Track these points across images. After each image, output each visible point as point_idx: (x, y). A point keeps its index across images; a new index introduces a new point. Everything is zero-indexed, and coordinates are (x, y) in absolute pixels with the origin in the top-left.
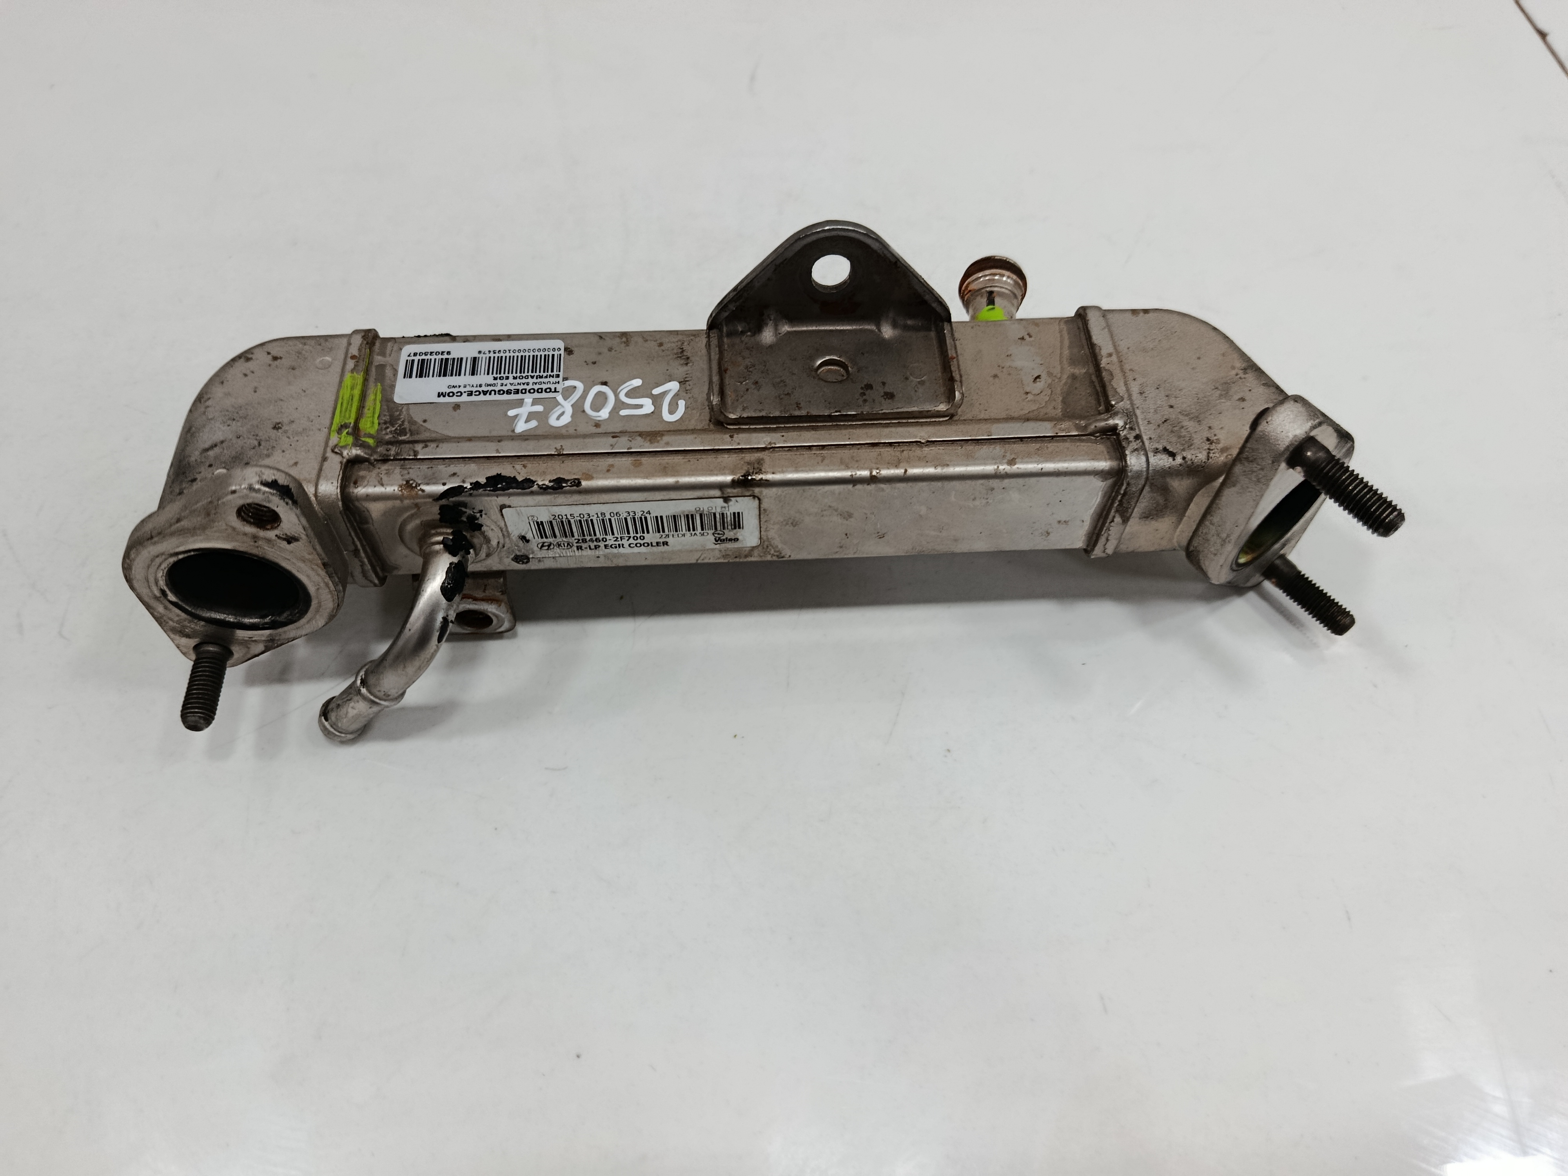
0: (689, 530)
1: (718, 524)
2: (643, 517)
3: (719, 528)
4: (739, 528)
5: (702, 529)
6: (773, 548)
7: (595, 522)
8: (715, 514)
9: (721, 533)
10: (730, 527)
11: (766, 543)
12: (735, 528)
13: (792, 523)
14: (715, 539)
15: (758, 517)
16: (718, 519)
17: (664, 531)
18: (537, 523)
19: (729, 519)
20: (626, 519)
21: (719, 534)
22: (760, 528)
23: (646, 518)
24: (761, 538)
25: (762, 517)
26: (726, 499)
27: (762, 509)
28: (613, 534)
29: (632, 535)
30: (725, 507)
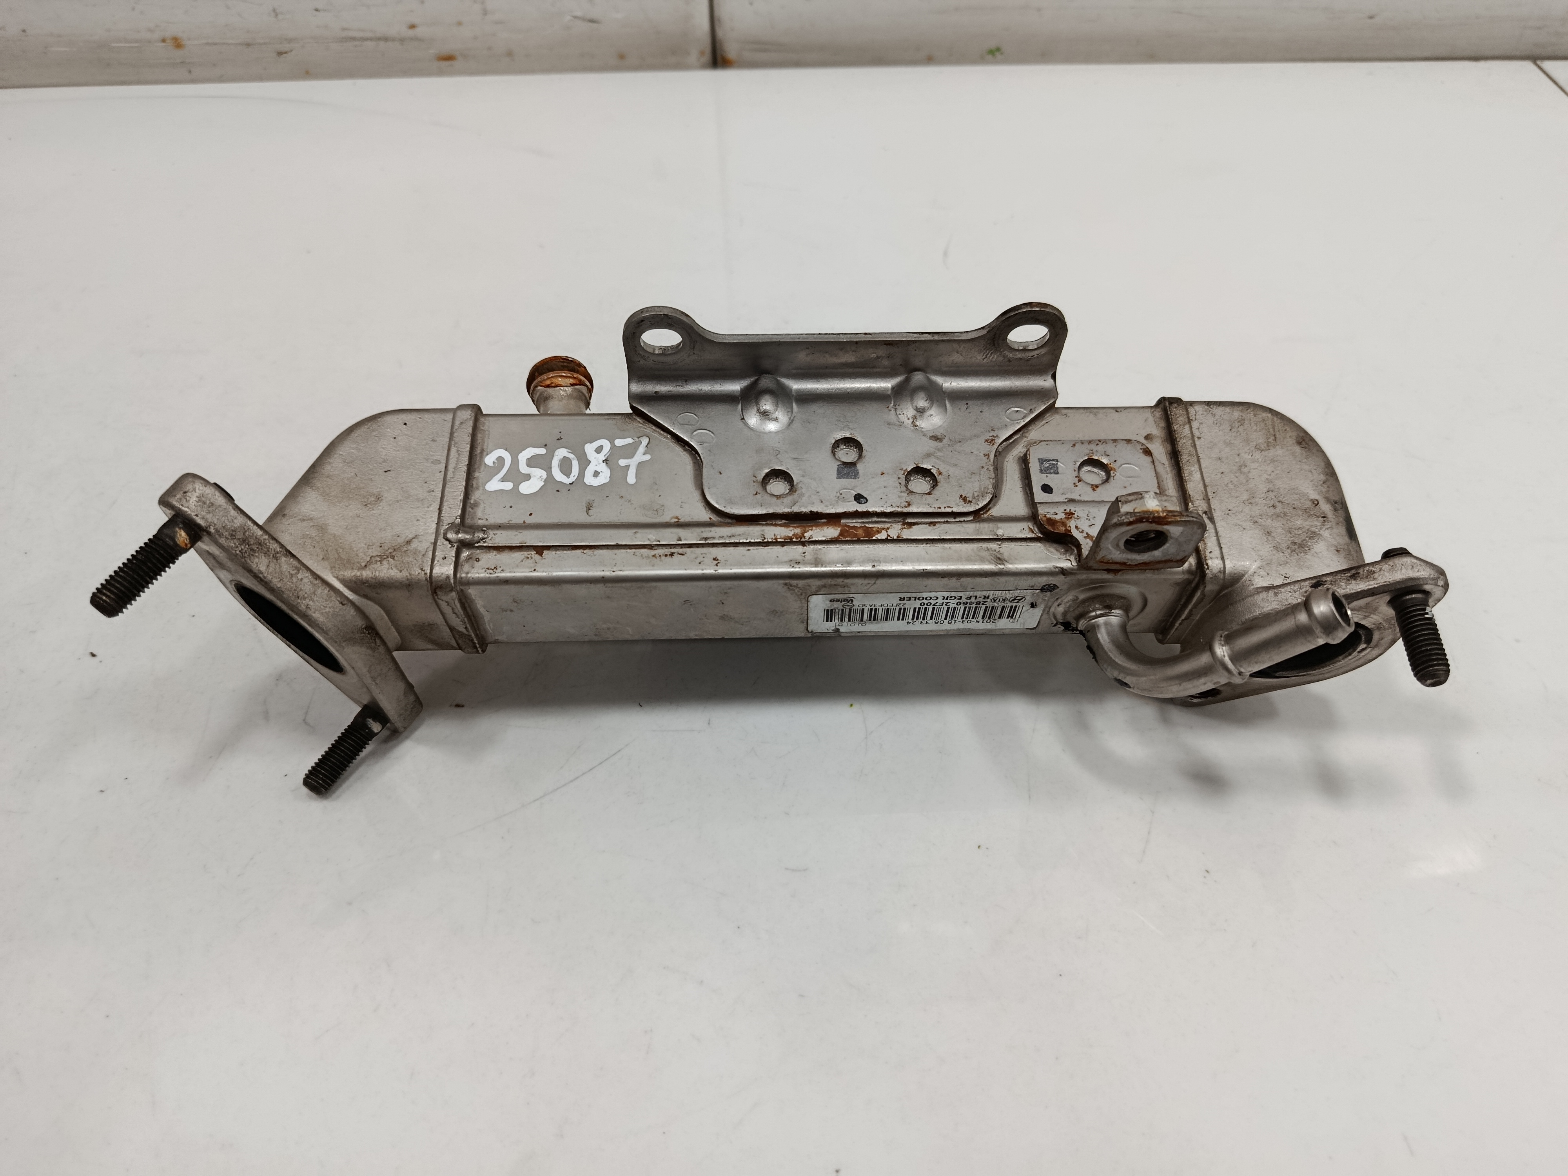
0: (876, 609)
1: (847, 613)
2: (915, 620)
3: (847, 610)
4: (828, 610)
5: (863, 610)
6: (796, 593)
7: (960, 617)
8: (849, 620)
9: (846, 607)
10: (837, 611)
11: (803, 597)
12: (832, 610)
13: (777, 612)
14: (852, 601)
15: (809, 617)
16: (847, 617)
17: (900, 609)
18: (1012, 617)
19: (837, 617)
20: (931, 619)
21: (848, 606)
22: (808, 609)
23: (913, 619)
24: (808, 601)
25: (806, 618)
26: (837, 630)
27: (805, 623)
28: (948, 608)
29: (931, 607)
30: (839, 625)
